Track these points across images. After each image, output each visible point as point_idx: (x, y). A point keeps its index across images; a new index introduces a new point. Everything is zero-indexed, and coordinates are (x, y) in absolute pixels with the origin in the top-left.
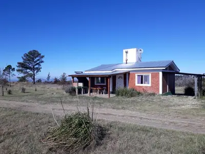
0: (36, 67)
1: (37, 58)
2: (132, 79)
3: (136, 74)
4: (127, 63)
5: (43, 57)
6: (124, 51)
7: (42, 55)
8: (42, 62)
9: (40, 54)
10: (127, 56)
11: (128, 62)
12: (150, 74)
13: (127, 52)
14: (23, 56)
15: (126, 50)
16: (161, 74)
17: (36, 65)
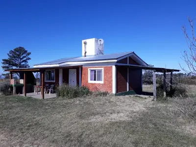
0: (22, 64)
1: (23, 55)
2: (85, 75)
3: (89, 69)
4: (85, 56)
5: (29, 54)
6: (83, 41)
7: (28, 52)
8: (29, 59)
9: (26, 51)
10: (85, 48)
11: (87, 54)
12: (103, 69)
13: (85, 43)
14: (8, 53)
15: (85, 41)
16: (114, 68)
17: (23, 62)
